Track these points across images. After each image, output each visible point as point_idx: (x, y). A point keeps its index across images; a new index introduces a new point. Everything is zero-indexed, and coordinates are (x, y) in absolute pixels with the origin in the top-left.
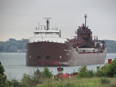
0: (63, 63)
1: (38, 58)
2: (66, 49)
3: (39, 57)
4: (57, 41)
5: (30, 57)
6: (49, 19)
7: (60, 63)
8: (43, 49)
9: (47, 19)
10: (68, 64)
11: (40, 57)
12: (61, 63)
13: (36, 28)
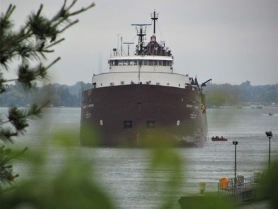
0: (184, 139)
1: (125, 125)
2: (191, 103)
3: (128, 124)
4: (168, 84)
5: (102, 124)
6: (144, 27)
7: (176, 137)
8: (139, 103)
9: (139, 27)
10: (192, 141)
11: (131, 122)
12: (180, 139)
13: (115, 50)
